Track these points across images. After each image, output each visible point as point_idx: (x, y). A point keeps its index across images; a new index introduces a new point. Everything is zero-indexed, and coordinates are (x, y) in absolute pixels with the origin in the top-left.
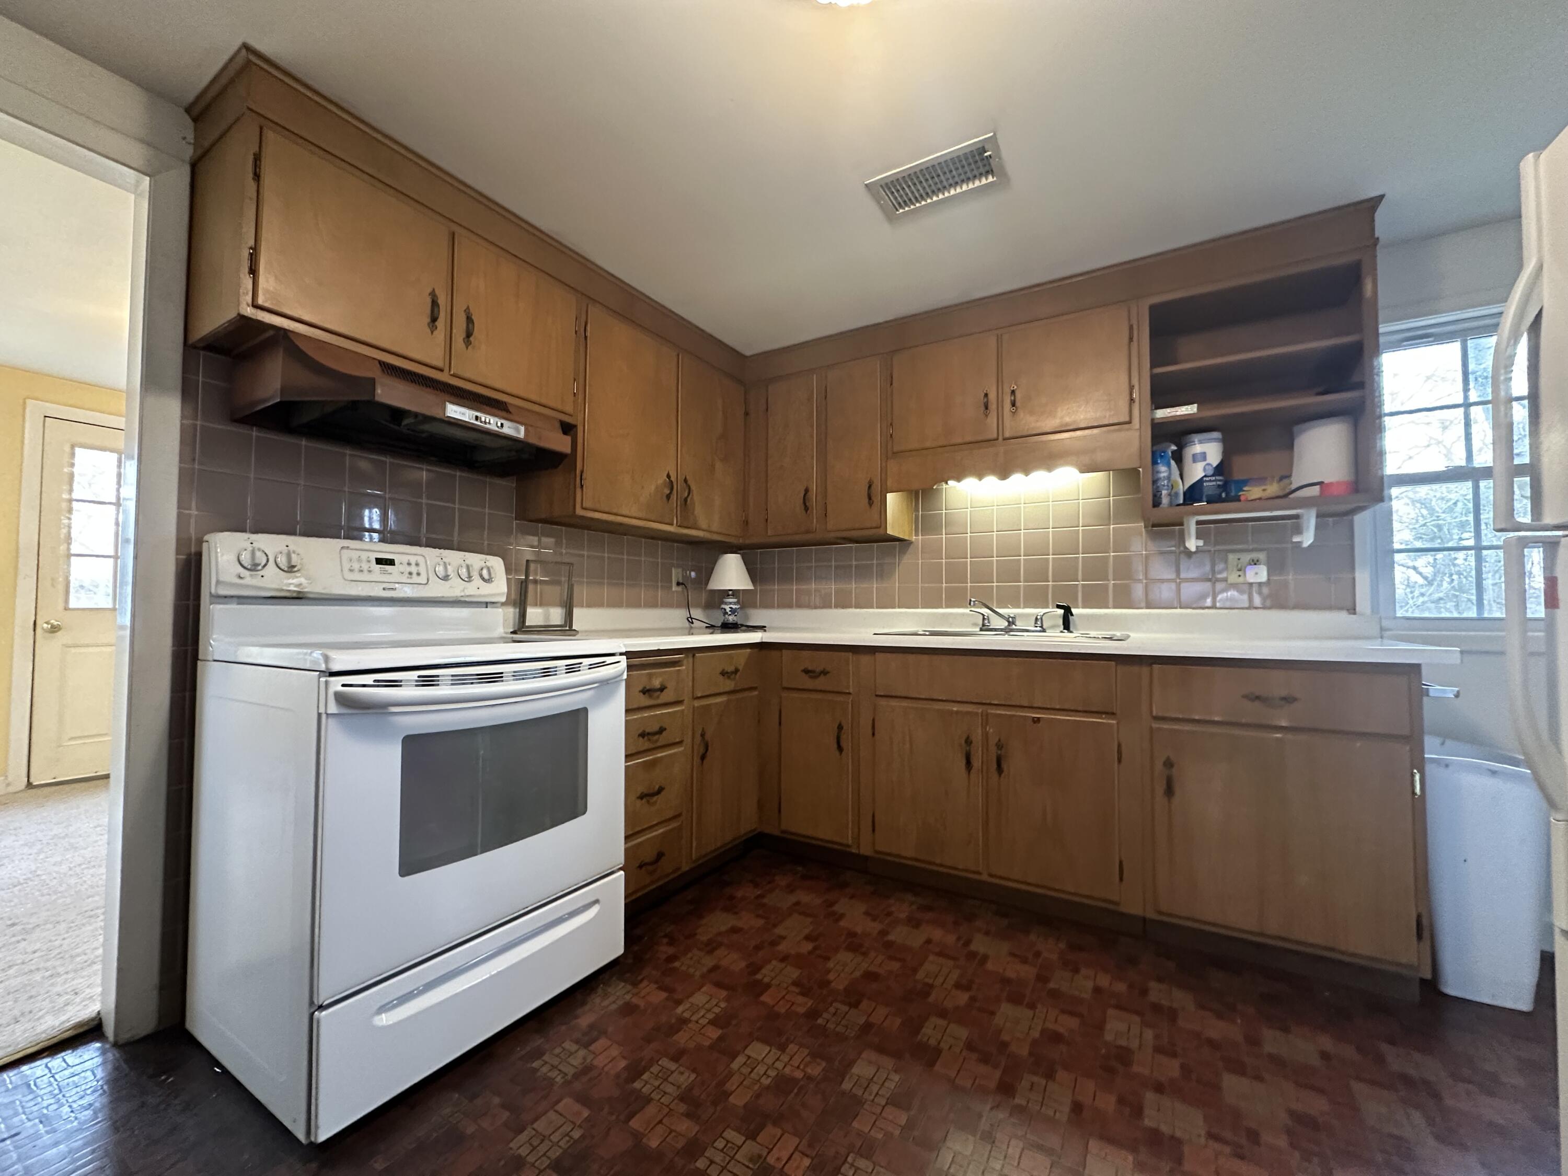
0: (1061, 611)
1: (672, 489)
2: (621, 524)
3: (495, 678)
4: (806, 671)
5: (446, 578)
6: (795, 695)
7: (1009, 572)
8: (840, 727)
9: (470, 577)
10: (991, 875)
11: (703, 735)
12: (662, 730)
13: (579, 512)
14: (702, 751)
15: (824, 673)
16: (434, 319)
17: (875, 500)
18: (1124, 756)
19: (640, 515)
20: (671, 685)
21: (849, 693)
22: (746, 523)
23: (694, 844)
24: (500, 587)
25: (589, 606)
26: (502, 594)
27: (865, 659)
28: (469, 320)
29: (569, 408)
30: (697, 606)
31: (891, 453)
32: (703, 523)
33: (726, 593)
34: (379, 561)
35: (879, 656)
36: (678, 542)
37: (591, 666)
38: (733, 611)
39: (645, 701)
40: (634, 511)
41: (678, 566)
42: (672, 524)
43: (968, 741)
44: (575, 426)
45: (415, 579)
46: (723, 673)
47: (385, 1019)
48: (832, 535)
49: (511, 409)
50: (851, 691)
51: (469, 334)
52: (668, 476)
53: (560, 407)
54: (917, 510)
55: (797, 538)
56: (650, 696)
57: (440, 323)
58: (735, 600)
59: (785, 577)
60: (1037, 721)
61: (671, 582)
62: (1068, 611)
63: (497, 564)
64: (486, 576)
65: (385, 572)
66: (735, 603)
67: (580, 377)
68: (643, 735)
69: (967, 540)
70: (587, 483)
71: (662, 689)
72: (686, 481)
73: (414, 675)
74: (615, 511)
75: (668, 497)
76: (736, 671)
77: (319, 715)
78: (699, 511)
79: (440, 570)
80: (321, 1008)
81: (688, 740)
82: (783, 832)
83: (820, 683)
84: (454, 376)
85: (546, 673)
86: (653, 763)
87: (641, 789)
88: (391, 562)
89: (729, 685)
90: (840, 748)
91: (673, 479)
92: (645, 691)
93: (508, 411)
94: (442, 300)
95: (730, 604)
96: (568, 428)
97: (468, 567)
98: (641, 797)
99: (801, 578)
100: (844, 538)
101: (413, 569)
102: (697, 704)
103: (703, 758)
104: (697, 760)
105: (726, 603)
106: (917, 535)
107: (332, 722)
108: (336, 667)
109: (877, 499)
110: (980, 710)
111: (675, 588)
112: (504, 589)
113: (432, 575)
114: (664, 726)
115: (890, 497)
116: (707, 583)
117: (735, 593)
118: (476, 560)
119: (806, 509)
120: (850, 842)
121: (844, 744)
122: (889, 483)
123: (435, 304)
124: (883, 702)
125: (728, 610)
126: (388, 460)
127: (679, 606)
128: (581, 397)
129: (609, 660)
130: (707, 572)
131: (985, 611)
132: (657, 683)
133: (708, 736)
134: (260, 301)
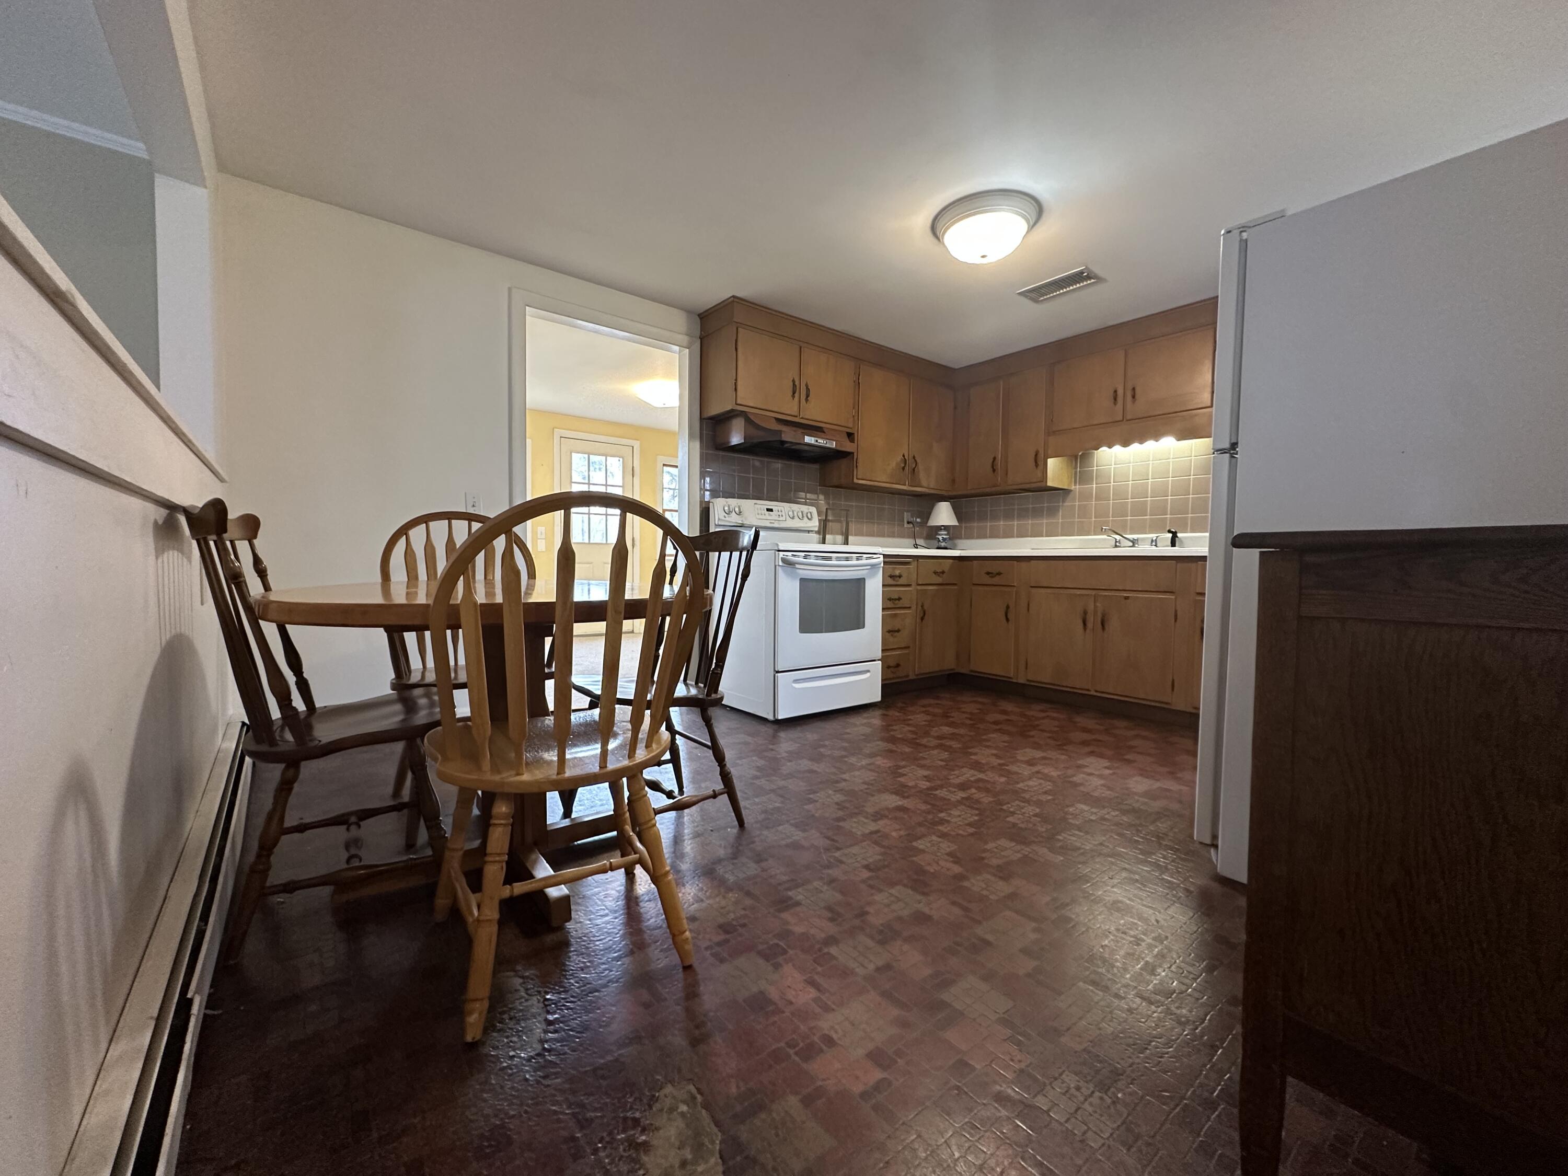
0: (1170, 535)
1: (905, 464)
2: (875, 486)
3: (830, 559)
4: (988, 573)
5: (793, 518)
6: (980, 588)
7: (1140, 509)
8: (1008, 607)
9: (803, 517)
10: (1096, 691)
11: (922, 606)
12: (899, 599)
13: (855, 481)
14: (922, 615)
15: (999, 574)
16: (794, 393)
17: (1039, 463)
18: (1178, 617)
19: (888, 481)
20: (905, 575)
21: (1014, 586)
22: (954, 481)
23: (917, 666)
24: (815, 524)
25: (856, 535)
26: (816, 526)
27: (1024, 565)
28: (808, 389)
29: (851, 425)
30: (920, 538)
31: (1050, 432)
32: (924, 483)
33: (939, 528)
34: (768, 510)
35: (1033, 562)
36: (908, 495)
37: (867, 558)
38: (944, 539)
39: (891, 581)
40: (884, 478)
41: (908, 511)
42: (905, 485)
43: (1085, 613)
44: (853, 434)
45: (781, 519)
46: (935, 573)
47: (797, 686)
48: (1010, 487)
49: (825, 430)
50: (1015, 584)
51: (808, 396)
52: (904, 456)
53: (846, 425)
54: (1076, 468)
55: (988, 490)
56: (894, 580)
57: (797, 395)
58: (946, 533)
59: (982, 517)
60: (1127, 598)
61: (903, 521)
62: (1174, 535)
63: (813, 510)
64: (809, 517)
65: (770, 515)
66: (945, 535)
67: (856, 405)
68: (890, 599)
69: (1110, 489)
70: (860, 465)
71: (900, 576)
72: (914, 457)
73: (803, 554)
74: (874, 479)
75: (903, 468)
76: (943, 572)
77: (775, 566)
78: (922, 475)
79: (791, 513)
80: (778, 672)
81: (914, 607)
82: (972, 671)
83: (996, 580)
84: (802, 418)
85: (847, 559)
86: (895, 615)
87: (890, 628)
88: (771, 510)
89: (939, 580)
90: (1007, 620)
91: (906, 457)
92: (891, 576)
93: (824, 432)
94: (797, 383)
95: (943, 535)
96: (850, 436)
97: (802, 512)
98: (889, 632)
99: (995, 518)
100: (1020, 489)
101: (780, 513)
102: (919, 588)
103: (922, 619)
104: (919, 620)
105: (940, 535)
106: (1075, 485)
107: (780, 568)
108: (781, 548)
109: (1041, 463)
110: (1093, 592)
111: (906, 525)
112: (817, 524)
113: (788, 517)
114: (901, 597)
115: (1051, 462)
116: (927, 523)
117: (946, 528)
118: (805, 508)
119: (994, 471)
120: (1012, 675)
121: (1009, 616)
122: (1049, 452)
123: (794, 385)
124: (1034, 590)
125: (941, 539)
126: (766, 459)
127: (909, 537)
128: (856, 418)
129: (875, 556)
130: (927, 515)
131: (1118, 537)
132: (897, 573)
133: (925, 608)
134: (739, 402)
